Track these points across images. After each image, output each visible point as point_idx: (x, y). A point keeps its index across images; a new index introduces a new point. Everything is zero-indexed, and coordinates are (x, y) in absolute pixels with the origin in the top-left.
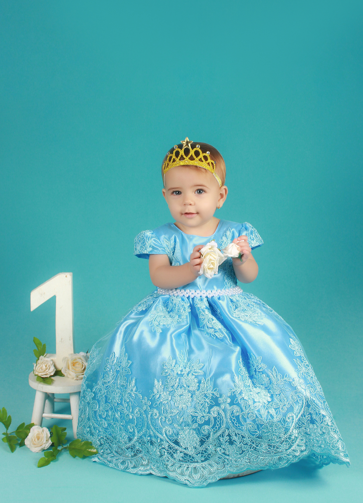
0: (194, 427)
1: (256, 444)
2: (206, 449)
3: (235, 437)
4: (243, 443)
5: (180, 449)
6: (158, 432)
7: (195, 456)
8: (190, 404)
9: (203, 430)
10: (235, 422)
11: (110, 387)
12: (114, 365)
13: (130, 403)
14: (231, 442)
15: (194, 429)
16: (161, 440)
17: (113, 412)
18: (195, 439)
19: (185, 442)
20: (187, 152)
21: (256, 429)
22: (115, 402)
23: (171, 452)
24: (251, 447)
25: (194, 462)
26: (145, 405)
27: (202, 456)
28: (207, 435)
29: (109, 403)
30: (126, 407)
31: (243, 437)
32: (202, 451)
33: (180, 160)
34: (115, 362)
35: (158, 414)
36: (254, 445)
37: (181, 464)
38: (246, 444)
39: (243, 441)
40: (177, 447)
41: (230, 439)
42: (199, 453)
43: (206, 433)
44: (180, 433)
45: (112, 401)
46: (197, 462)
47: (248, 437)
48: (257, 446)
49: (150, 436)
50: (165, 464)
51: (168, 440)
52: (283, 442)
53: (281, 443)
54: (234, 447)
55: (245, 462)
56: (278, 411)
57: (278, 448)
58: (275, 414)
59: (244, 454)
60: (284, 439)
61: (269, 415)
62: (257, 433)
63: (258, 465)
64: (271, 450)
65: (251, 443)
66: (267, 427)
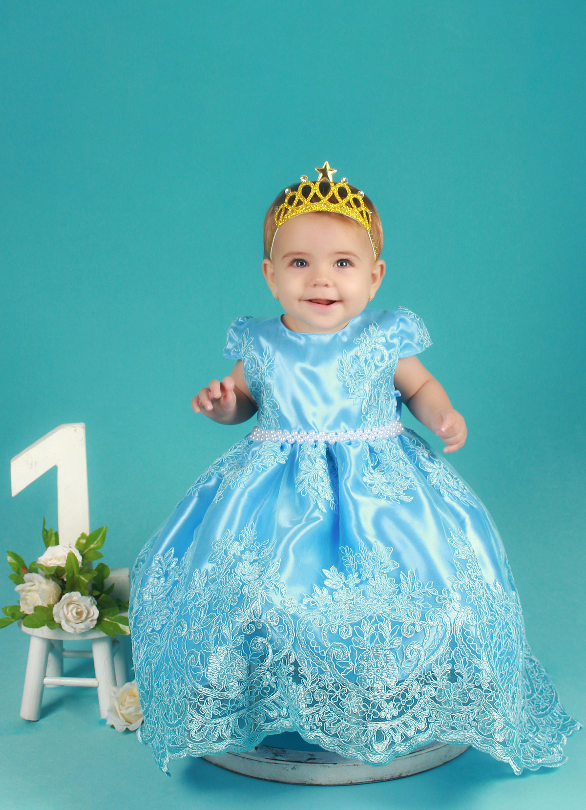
1: (343, 691)
2: (259, 678)
3: (306, 668)
4: (318, 684)
6: (179, 664)
9: (255, 645)
10: (312, 640)
21: (348, 659)
23: (195, 703)
24: (331, 696)
25: (238, 710)
27: (251, 693)
28: (261, 654)
31: (321, 672)
32: (252, 683)
36: (338, 693)
38: (324, 688)
39: (320, 680)
40: (206, 691)
41: (296, 672)
43: (259, 650)
46: (243, 707)
47: (331, 674)
48: (344, 697)
52: (392, 699)
53: (388, 701)
54: (301, 688)
55: (314, 724)
56: (396, 629)
57: (379, 709)
58: (388, 635)
59: (314, 708)
60: (394, 694)
61: (377, 635)
62: (348, 668)
63: (336, 739)
64: (367, 711)
65: (333, 688)
66: (369, 658)
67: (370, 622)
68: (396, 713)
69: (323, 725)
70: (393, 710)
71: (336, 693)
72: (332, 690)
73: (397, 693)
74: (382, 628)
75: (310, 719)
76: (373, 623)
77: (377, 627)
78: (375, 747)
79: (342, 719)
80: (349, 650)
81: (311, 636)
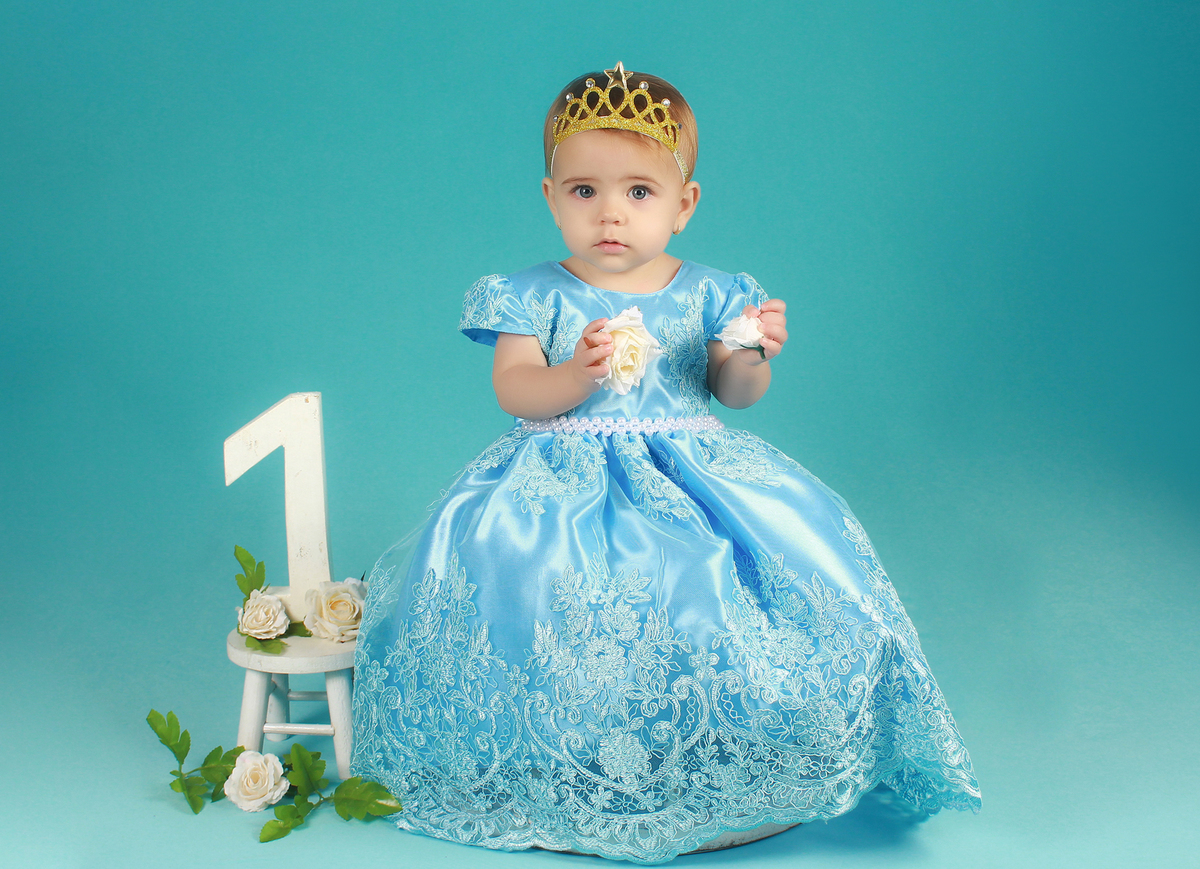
0: (634, 727)
1: (784, 757)
3: (732, 745)
4: (751, 758)
5: (605, 782)
6: (550, 746)
7: (640, 796)
8: (622, 672)
9: (657, 733)
10: (731, 710)
11: (427, 649)
12: (435, 599)
13: (479, 683)
14: (724, 758)
15: (636, 733)
16: (559, 764)
17: (439, 707)
18: (638, 755)
19: (616, 764)
20: (617, 96)
21: (781, 724)
22: (442, 684)
23: (582, 791)
25: (639, 812)
26: (516, 684)
27: (656, 796)
28: (666, 744)
29: (428, 687)
30: (469, 694)
31: (752, 745)
32: (657, 784)
33: (598, 114)
34: (436, 591)
35: (546, 704)
36: (779, 761)
37: (607, 820)
39: (753, 754)
40: (596, 778)
42: (650, 789)
43: (663, 739)
44: (601, 745)
45: (433, 683)
46: (646, 811)
47: (764, 744)
48: (787, 762)
49: (530, 756)
50: (569, 821)
51: (574, 762)
54: (732, 768)
57: (834, 762)
58: (821, 681)
59: (755, 784)
60: (846, 739)
61: (807, 687)
62: (784, 733)
63: (791, 810)
64: (820, 769)
65: (771, 757)
66: (806, 714)
69: (771, 799)
71: (777, 762)
72: (771, 759)
75: (753, 799)
76: (798, 676)
77: (803, 677)
78: (839, 801)
79: (791, 786)
81: (729, 705)
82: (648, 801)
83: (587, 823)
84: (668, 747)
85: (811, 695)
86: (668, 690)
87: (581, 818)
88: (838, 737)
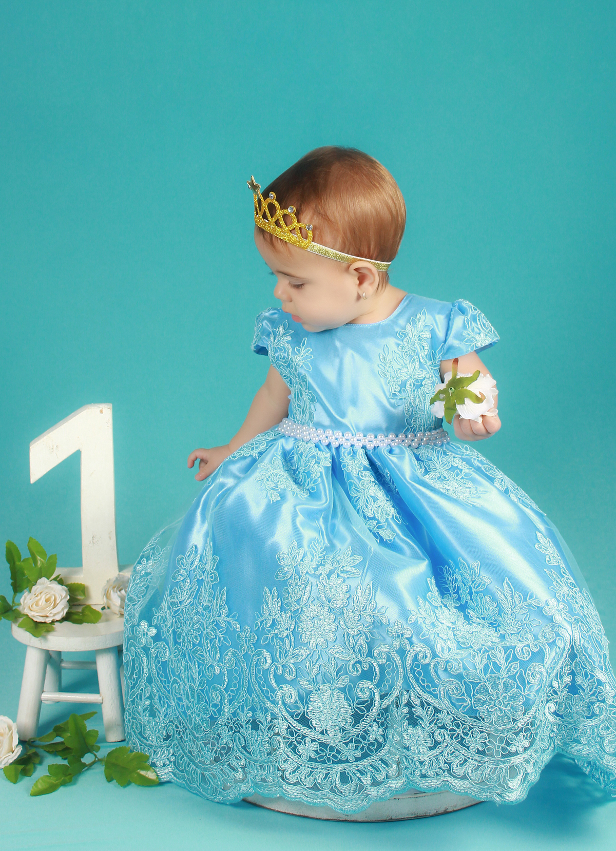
0: (340, 684)
1: (464, 729)
2: (365, 731)
3: (421, 708)
4: (436, 724)
5: (312, 734)
6: (268, 698)
7: (341, 747)
8: (332, 636)
9: (361, 690)
10: (421, 677)
11: (182, 611)
12: (194, 570)
13: (217, 641)
14: (413, 721)
15: (343, 690)
16: (274, 717)
17: (186, 661)
18: (343, 710)
19: (323, 718)
21: (463, 695)
22: (190, 642)
23: (292, 742)
24: (452, 735)
25: (341, 762)
26: (246, 642)
27: (356, 748)
28: (367, 701)
29: (180, 644)
30: (209, 651)
31: (437, 710)
32: (358, 736)
34: (196, 563)
35: (269, 661)
36: (459, 731)
37: (312, 768)
38: (443, 727)
39: (438, 720)
40: (305, 730)
41: (411, 713)
42: (351, 741)
43: (365, 696)
44: (311, 699)
45: (184, 640)
46: (347, 761)
47: (448, 712)
48: (466, 734)
49: (252, 709)
50: (279, 770)
51: (286, 715)
52: (521, 731)
53: (517, 734)
54: (420, 730)
55: (440, 768)
56: (510, 653)
57: (508, 744)
58: (503, 661)
59: (437, 749)
60: (522, 725)
61: (490, 664)
62: (465, 704)
63: (466, 782)
64: (495, 747)
65: (453, 726)
66: (486, 690)
67: (480, 652)
68: (527, 744)
69: (450, 766)
70: (524, 742)
71: (458, 732)
72: (453, 729)
73: (525, 722)
74: (495, 656)
75: (434, 763)
76: (484, 653)
77: (488, 655)
78: (510, 784)
79: (469, 758)
80: (463, 686)
81: (419, 673)
82: (350, 752)
83: (294, 772)
84: (369, 705)
85: (492, 672)
86: (370, 654)
87: (289, 767)
88: (514, 720)
